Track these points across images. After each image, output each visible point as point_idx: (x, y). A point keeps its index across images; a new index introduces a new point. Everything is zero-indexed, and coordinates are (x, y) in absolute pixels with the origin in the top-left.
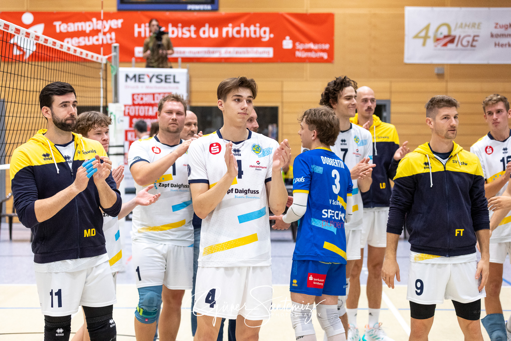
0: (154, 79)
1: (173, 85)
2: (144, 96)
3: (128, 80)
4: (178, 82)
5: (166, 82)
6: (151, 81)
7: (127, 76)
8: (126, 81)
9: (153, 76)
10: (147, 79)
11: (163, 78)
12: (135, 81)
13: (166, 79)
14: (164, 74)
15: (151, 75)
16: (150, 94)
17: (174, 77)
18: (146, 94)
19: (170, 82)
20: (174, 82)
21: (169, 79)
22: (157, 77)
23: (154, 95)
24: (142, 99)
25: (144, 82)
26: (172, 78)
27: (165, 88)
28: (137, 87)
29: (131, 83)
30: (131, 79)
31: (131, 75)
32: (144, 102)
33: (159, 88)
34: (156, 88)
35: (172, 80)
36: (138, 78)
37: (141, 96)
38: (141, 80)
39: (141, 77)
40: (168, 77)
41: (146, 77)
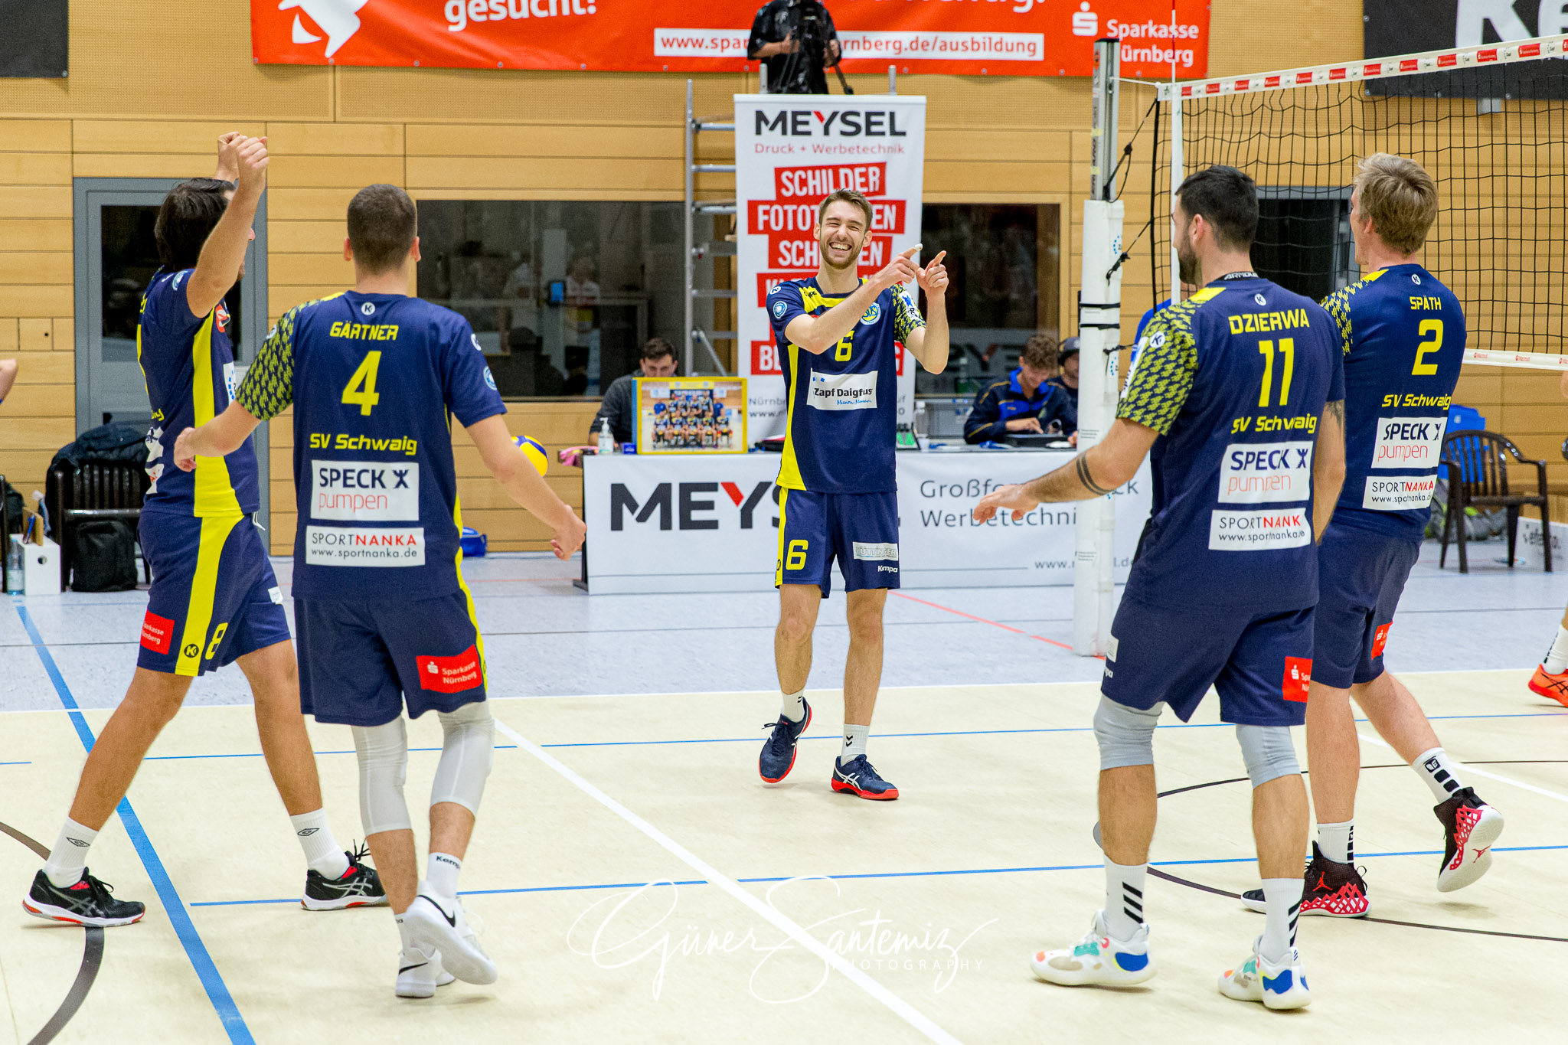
0: (837, 125)
1: (888, 140)
2: (809, 175)
3: (764, 128)
4: (903, 134)
5: (869, 133)
6: (826, 132)
7: (760, 117)
8: (758, 132)
9: (835, 114)
10: (815, 126)
11: (861, 121)
12: (784, 132)
13: (869, 123)
14: (864, 111)
15: (827, 116)
16: (827, 167)
17: (892, 115)
18: (814, 169)
19: (883, 134)
20: (893, 133)
21: (880, 123)
22: (844, 120)
23: (836, 169)
24: (803, 183)
25: (809, 133)
26: (886, 119)
27: (865, 150)
28: (791, 149)
29: (772, 137)
30: (772, 128)
31: (772, 117)
32: (809, 191)
33: (850, 150)
34: (843, 149)
35: (886, 128)
36: (792, 124)
37: (802, 173)
38: (800, 128)
39: (800, 118)
40: (874, 119)
41: (813, 119)
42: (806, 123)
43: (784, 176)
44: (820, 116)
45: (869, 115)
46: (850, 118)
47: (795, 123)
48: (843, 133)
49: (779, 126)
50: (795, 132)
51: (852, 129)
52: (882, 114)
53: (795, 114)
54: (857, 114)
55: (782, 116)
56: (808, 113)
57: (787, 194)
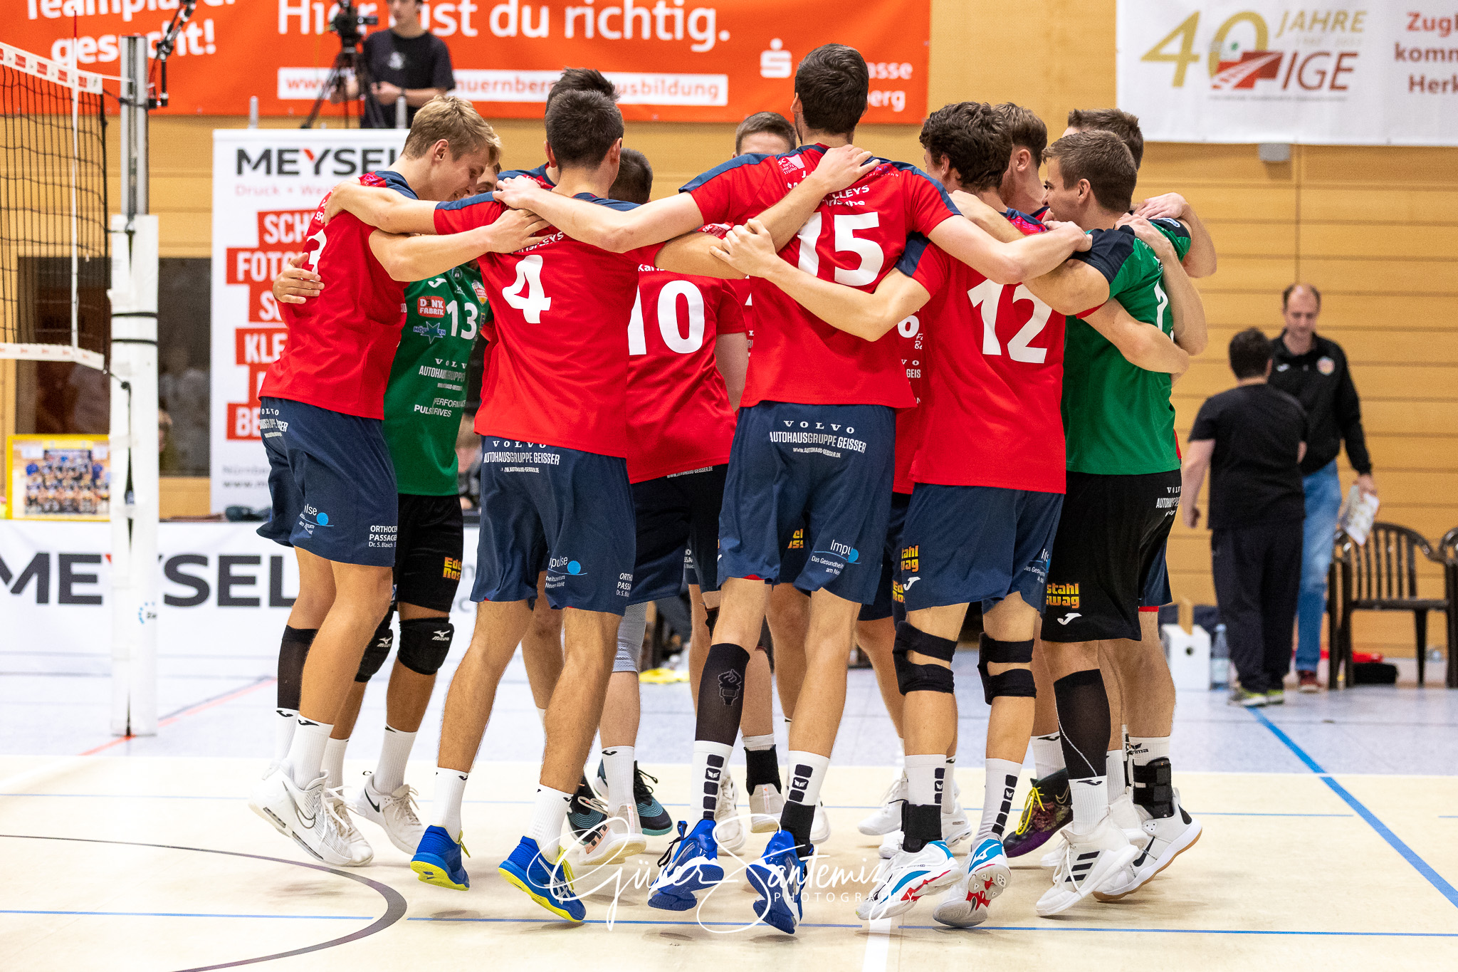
0: (329, 164)
2: (296, 219)
3: (246, 167)
6: (317, 171)
7: (242, 156)
8: (240, 171)
9: (326, 153)
11: (357, 159)
12: (268, 171)
13: (366, 162)
14: (358, 147)
15: (317, 154)
17: (393, 154)
18: (301, 212)
22: (337, 157)
24: (290, 228)
25: (296, 173)
26: (385, 158)
28: (275, 190)
29: (256, 177)
30: (255, 167)
31: (255, 155)
32: (295, 237)
36: (277, 162)
37: (288, 218)
38: (287, 167)
39: (287, 156)
40: (371, 157)
41: (302, 157)
42: (294, 162)
43: (268, 221)
44: (309, 154)
45: (365, 152)
46: (345, 156)
47: (281, 162)
48: (337, 173)
49: (263, 166)
50: (281, 172)
51: (346, 168)
52: (381, 151)
53: (281, 152)
54: (352, 151)
55: (266, 155)
56: (296, 151)
57: (270, 240)
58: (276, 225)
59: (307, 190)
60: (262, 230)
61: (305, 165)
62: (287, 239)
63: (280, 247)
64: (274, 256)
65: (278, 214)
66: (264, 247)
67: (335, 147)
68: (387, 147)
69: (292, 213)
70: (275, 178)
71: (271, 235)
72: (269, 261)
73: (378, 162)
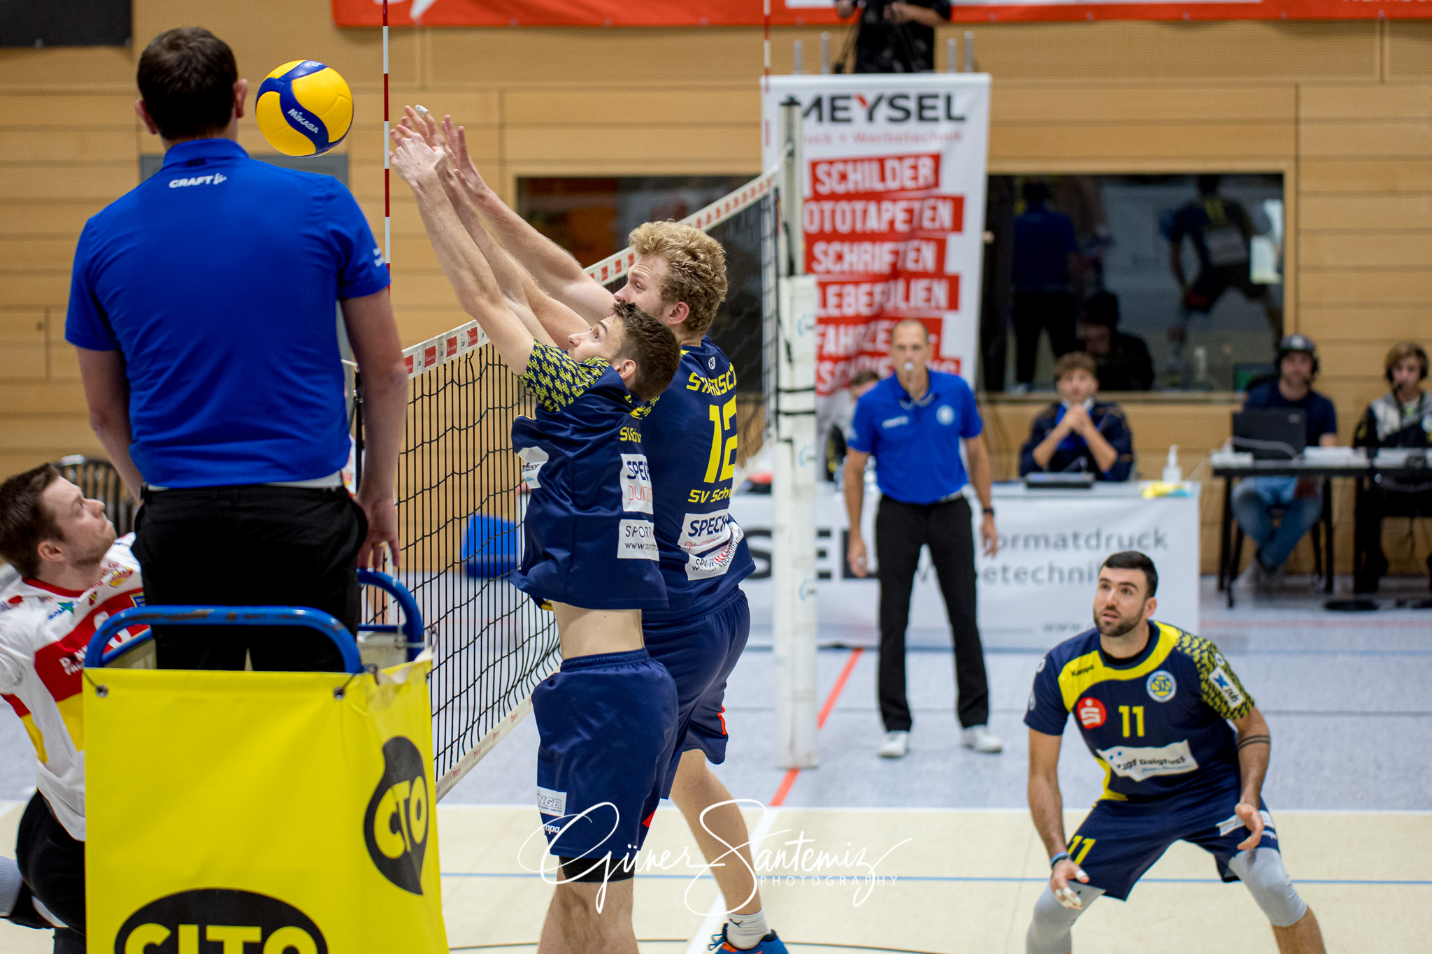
0: (883, 111)
1: (945, 127)
2: (849, 168)
4: (961, 119)
5: (921, 118)
6: (870, 117)
9: (879, 99)
11: (912, 105)
13: (921, 108)
14: (913, 93)
15: (870, 98)
16: (870, 160)
17: (949, 100)
18: (855, 161)
19: (935, 120)
20: (950, 117)
22: (892, 104)
23: (881, 161)
24: (843, 177)
26: (941, 104)
27: (917, 138)
28: (828, 139)
29: (807, 124)
30: (807, 114)
31: (806, 102)
32: (850, 186)
33: (899, 139)
34: (889, 138)
35: (941, 112)
36: (829, 109)
37: (840, 167)
38: (840, 114)
39: (840, 103)
40: (927, 102)
41: (855, 105)
42: (846, 109)
43: (821, 170)
44: (862, 100)
45: (921, 98)
46: (900, 102)
47: (834, 109)
48: (893, 120)
49: (814, 115)
50: (834, 119)
51: (899, 114)
52: (935, 96)
53: (833, 99)
54: (906, 97)
55: (818, 103)
56: (847, 97)
57: (823, 190)
58: (829, 174)
59: (860, 138)
60: (815, 180)
61: (858, 112)
62: (841, 188)
63: (834, 197)
64: (827, 206)
65: (831, 162)
66: (817, 197)
67: (889, 92)
68: (942, 92)
69: (845, 161)
70: (828, 128)
71: (823, 183)
72: (822, 212)
73: (933, 108)
